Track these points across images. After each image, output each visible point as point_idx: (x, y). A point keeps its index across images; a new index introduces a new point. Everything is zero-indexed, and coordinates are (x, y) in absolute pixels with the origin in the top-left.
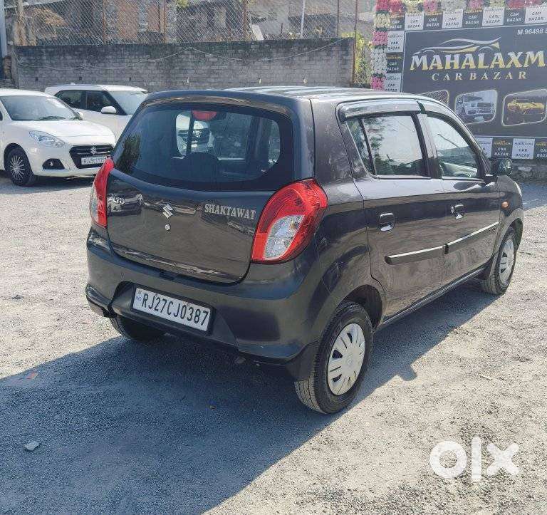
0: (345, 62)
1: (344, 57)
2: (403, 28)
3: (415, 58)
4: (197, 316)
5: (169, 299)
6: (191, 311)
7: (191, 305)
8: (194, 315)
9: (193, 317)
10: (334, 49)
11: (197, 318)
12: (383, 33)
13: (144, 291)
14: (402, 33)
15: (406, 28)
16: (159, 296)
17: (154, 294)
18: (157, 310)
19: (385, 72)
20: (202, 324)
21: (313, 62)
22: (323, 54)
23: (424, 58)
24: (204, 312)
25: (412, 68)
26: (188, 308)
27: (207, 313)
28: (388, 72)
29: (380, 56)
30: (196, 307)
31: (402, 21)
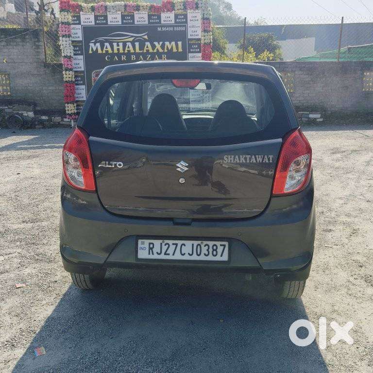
0: (38, 47)
1: (37, 43)
2: (79, 23)
3: (92, 45)
4: (214, 250)
5: (180, 242)
6: (207, 247)
7: (205, 243)
8: (211, 250)
9: (211, 253)
10: (27, 37)
11: (215, 252)
12: (67, 26)
13: (147, 242)
14: (79, 26)
15: (82, 23)
16: (166, 241)
17: (161, 241)
18: (169, 254)
19: (72, 55)
20: (221, 256)
21: (10, 47)
22: (19, 40)
23: (98, 45)
24: (221, 245)
25: (90, 52)
26: (202, 246)
27: (224, 246)
28: (75, 54)
29: (68, 43)
30: (211, 243)
31: (79, 18)
